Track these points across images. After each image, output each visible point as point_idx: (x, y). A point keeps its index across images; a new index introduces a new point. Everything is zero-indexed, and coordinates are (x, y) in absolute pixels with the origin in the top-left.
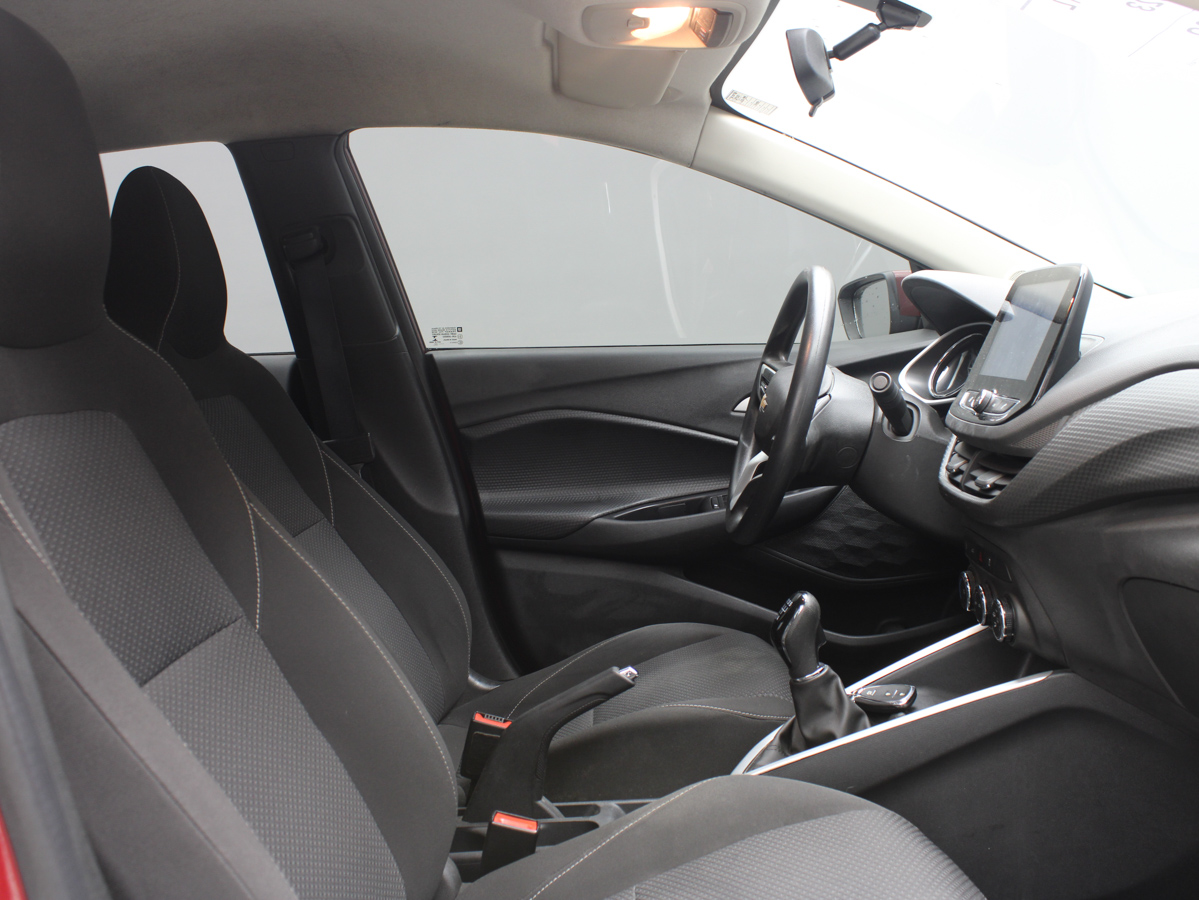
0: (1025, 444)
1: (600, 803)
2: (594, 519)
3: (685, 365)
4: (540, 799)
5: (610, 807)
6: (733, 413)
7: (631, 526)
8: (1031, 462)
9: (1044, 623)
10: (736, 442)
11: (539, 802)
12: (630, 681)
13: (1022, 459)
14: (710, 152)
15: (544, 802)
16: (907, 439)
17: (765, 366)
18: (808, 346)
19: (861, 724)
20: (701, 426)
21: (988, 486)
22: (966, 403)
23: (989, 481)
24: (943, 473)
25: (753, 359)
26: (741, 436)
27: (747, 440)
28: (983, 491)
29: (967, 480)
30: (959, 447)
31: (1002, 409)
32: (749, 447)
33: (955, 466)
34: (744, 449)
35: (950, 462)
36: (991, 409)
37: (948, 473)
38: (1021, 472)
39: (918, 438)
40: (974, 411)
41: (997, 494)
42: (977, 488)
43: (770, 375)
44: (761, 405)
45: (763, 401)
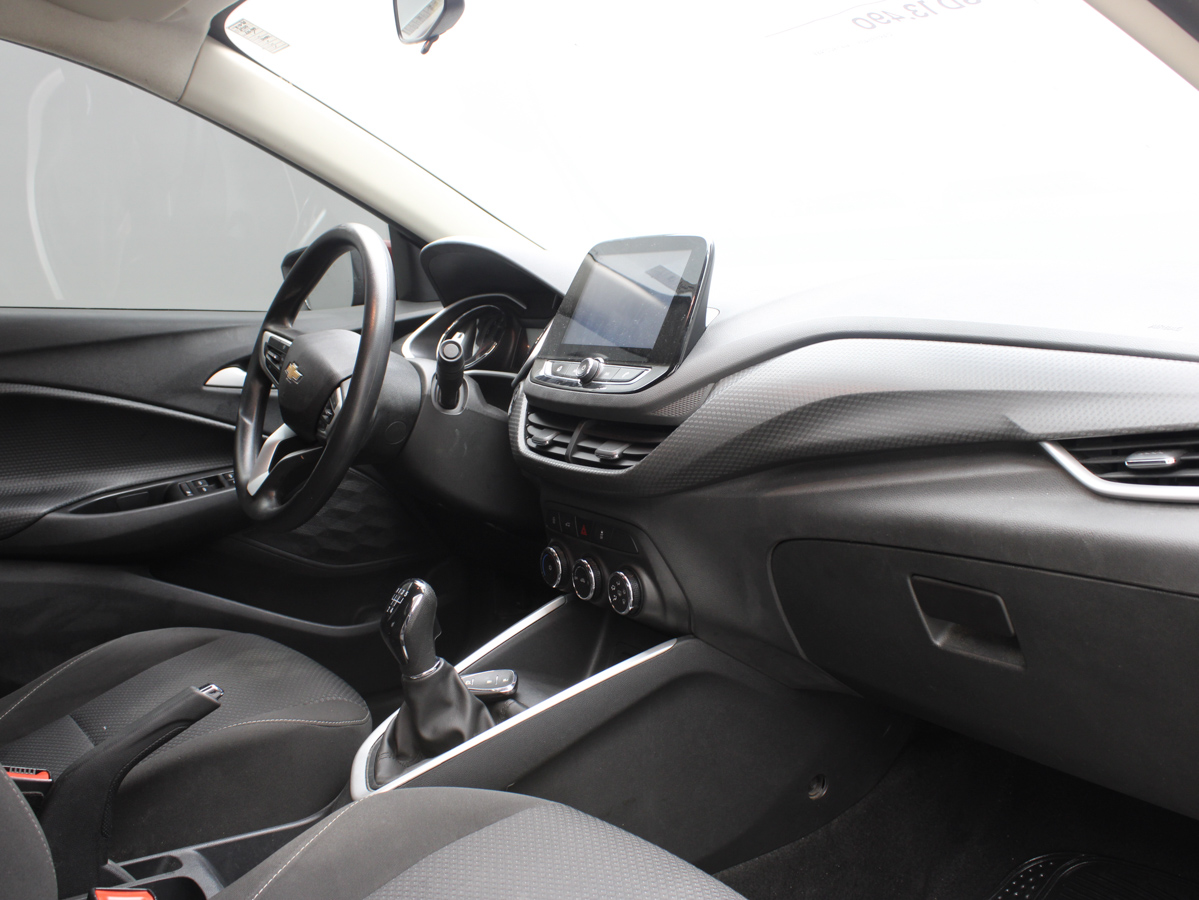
0: (667, 412)
1: (175, 853)
2: (45, 514)
3: (149, 332)
4: (106, 862)
5: (189, 855)
6: (205, 388)
7: (92, 520)
8: (677, 430)
9: (673, 592)
10: (234, 427)
11: (106, 866)
12: (215, 701)
13: (667, 427)
14: (204, 89)
15: (111, 865)
16: (456, 411)
17: (268, 335)
18: (374, 312)
19: (482, 723)
20: (168, 402)
21: (617, 456)
22: (554, 373)
23: (616, 451)
24: (522, 446)
25: (243, 326)
26: (240, 411)
27: (249, 416)
28: (607, 462)
29: (574, 452)
30: (533, 418)
31: (624, 377)
32: (251, 424)
33: (548, 438)
34: (245, 426)
35: (528, 435)
36: (603, 378)
37: (534, 445)
38: (666, 440)
39: (466, 412)
40: (579, 380)
41: (633, 464)
42: (596, 459)
43: (280, 344)
44: (289, 376)
45: (293, 372)
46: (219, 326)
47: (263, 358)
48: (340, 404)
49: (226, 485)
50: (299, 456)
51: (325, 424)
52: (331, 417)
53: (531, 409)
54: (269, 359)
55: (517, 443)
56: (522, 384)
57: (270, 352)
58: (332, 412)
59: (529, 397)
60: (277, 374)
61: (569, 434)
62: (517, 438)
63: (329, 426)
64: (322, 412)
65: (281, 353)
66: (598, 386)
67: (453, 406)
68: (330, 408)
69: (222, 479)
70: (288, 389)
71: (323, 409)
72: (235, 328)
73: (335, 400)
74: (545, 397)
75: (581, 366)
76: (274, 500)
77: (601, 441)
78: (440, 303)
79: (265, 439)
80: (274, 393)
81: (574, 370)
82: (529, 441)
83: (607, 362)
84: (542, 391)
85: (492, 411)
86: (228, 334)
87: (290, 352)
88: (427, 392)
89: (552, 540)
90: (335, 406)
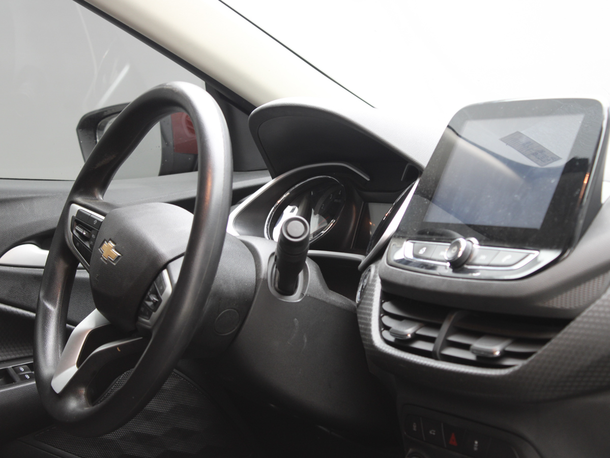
0: (560, 302)
8: (573, 324)
10: (33, 315)
13: (561, 321)
16: (295, 298)
17: (75, 208)
21: (497, 354)
22: (416, 256)
23: (496, 349)
24: (377, 340)
25: (40, 197)
26: (42, 294)
27: (52, 300)
28: (485, 360)
29: (442, 348)
30: (388, 307)
31: (504, 261)
32: (53, 310)
33: (409, 331)
34: (46, 312)
35: (383, 327)
36: (477, 261)
37: (392, 339)
38: (560, 335)
39: (308, 300)
40: (448, 264)
41: (518, 364)
42: (470, 356)
43: (91, 219)
44: (105, 255)
45: (109, 250)
46: (14, 196)
47: (70, 235)
48: (169, 289)
49: (17, 379)
50: (114, 348)
51: (148, 312)
52: (156, 304)
53: (385, 297)
54: (77, 235)
55: (370, 336)
56: (373, 267)
57: (78, 228)
58: (158, 297)
59: (384, 282)
60: (87, 254)
61: (437, 327)
62: (370, 330)
63: (155, 315)
64: (144, 297)
65: (91, 229)
66: (472, 271)
67: (292, 293)
68: (156, 293)
69: (12, 372)
70: (103, 271)
71: (145, 294)
72: (31, 199)
73: (162, 283)
74: (408, 283)
75: (451, 247)
76: (83, 399)
77: (477, 335)
78: (267, 172)
79: (71, 330)
80: (82, 274)
81: (441, 253)
82: (386, 334)
83: (482, 243)
84: (403, 276)
85: (336, 298)
86: (23, 206)
87: (103, 228)
88: (262, 276)
89: (411, 450)
90: (163, 291)
